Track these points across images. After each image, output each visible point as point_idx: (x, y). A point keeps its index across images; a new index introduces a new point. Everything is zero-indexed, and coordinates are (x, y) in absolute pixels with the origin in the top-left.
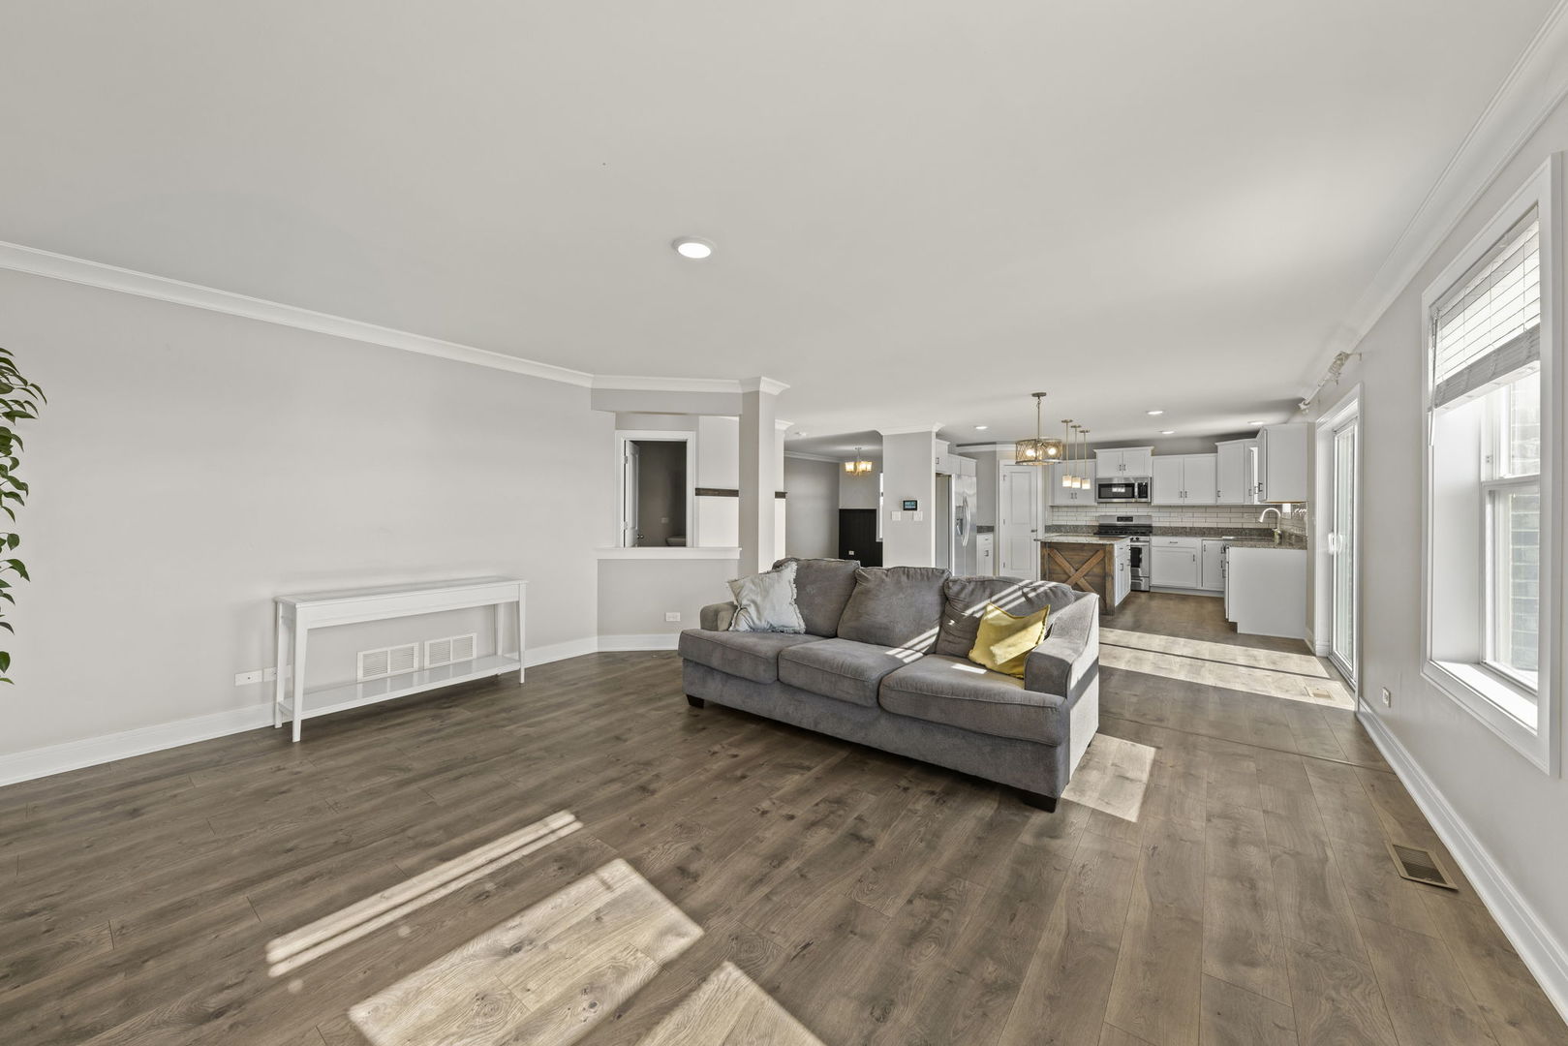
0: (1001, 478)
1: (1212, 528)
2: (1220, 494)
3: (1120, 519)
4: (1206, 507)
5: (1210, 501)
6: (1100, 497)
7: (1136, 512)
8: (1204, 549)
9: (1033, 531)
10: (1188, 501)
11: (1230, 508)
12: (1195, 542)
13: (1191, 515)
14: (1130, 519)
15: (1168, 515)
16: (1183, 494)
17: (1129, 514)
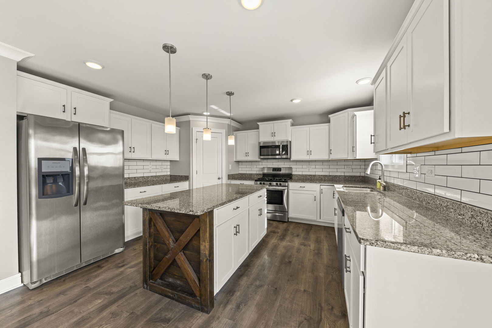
0: (194, 141)
1: (326, 176)
2: (332, 152)
3: (274, 169)
4: (323, 161)
5: (325, 157)
6: (261, 155)
7: (283, 165)
8: (321, 192)
9: (219, 179)
10: (312, 157)
11: (337, 161)
12: (315, 187)
13: (314, 167)
14: (279, 169)
15: (301, 167)
16: (309, 153)
17: (280, 166)
